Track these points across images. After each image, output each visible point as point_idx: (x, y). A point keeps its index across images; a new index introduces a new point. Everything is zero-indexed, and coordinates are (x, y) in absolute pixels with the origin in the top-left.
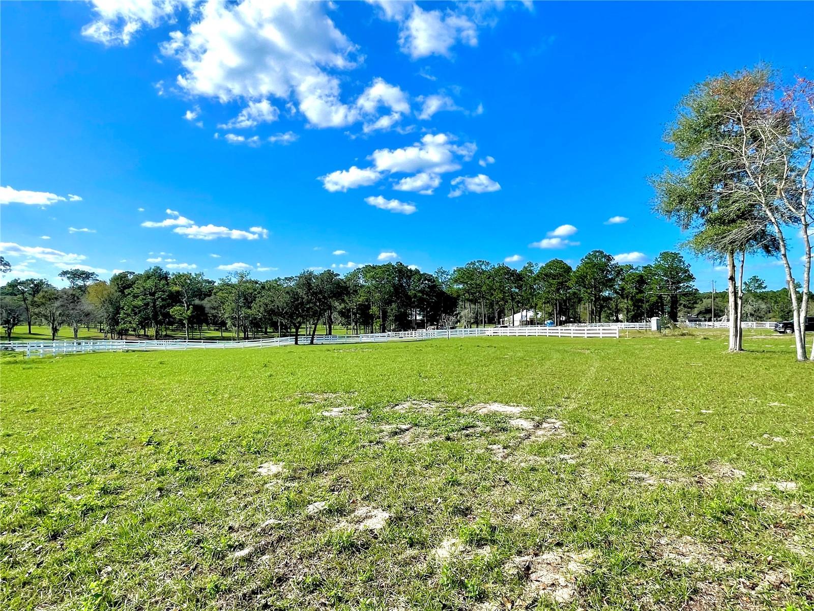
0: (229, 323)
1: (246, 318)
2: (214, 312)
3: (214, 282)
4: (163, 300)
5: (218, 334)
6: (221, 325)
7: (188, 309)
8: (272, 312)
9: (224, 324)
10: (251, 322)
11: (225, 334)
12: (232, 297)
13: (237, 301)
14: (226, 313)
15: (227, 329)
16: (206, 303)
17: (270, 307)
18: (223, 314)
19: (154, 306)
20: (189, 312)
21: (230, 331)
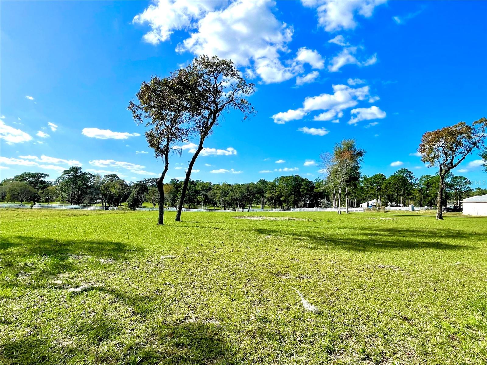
0: (218, 203)
1: (225, 201)
2: (211, 198)
3: (211, 183)
4: (192, 193)
5: (213, 208)
6: (214, 204)
7: (203, 197)
8: (234, 199)
9: (216, 203)
10: (227, 203)
11: (216, 208)
12: (219, 192)
13: (222, 193)
14: (217, 199)
15: (217, 206)
16: (208, 194)
17: (233, 197)
18: (215, 199)
19: (189, 196)
20: (204, 198)
21: (218, 207)
